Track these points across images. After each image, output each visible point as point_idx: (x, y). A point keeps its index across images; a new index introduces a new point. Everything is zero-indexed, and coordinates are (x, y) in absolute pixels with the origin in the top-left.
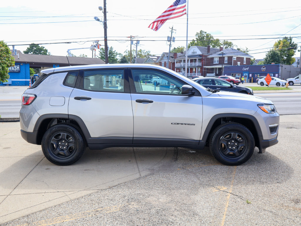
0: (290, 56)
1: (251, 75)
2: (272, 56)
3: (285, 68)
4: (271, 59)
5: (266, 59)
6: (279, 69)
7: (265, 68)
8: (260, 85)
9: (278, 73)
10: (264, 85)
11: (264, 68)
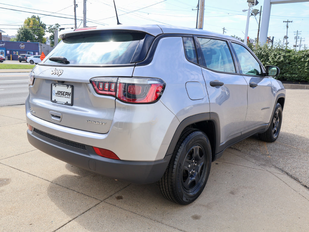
0: (41, 35)
1: (8, 52)
2: (24, 34)
3: (44, 48)
4: (24, 37)
5: (18, 36)
6: (38, 48)
7: (24, 46)
8: (30, 63)
9: (38, 52)
10: (34, 63)
11: (22, 45)
